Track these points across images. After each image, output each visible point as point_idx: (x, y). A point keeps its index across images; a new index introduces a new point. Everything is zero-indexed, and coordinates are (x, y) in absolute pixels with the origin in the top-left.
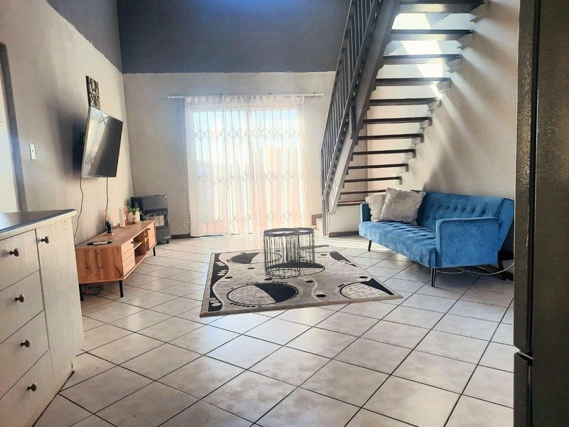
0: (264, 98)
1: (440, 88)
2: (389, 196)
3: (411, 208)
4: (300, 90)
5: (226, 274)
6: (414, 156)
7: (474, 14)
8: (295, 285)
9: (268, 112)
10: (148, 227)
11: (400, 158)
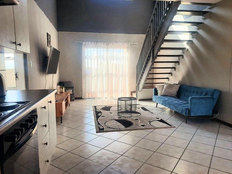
0: (114, 44)
1: (188, 44)
2: (165, 86)
3: (175, 91)
4: (128, 41)
5: (101, 115)
6: (175, 70)
7: (204, 16)
8: (131, 121)
9: (115, 50)
10: (69, 95)
11: (169, 71)
